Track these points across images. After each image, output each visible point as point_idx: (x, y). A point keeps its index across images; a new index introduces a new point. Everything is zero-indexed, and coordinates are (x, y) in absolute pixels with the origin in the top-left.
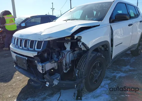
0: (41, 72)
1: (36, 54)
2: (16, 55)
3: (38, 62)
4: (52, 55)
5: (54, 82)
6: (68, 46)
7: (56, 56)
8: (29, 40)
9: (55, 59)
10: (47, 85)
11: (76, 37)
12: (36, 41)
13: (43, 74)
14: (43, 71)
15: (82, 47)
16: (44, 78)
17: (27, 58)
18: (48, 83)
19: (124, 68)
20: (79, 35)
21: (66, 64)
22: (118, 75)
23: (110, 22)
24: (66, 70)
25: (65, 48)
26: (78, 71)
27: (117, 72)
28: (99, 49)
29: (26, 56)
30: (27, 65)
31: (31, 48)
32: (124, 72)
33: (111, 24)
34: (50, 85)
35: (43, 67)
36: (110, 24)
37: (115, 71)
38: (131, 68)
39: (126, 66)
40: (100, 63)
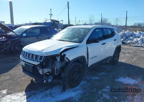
0: (41, 74)
1: (39, 63)
2: (25, 63)
3: (40, 68)
4: (48, 64)
5: (49, 80)
6: (58, 59)
7: (51, 65)
8: (35, 55)
9: (50, 66)
10: (44, 82)
11: (62, 54)
12: (39, 56)
13: (43, 75)
14: (42, 74)
15: (66, 60)
16: (43, 78)
17: (32, 66)
18: (45, 81)
19: (100, 74)
20: (65, 53)
21: (57, 70)
22: (94, 78)
23: (87, 43)
24: (57, 73)
25: (57, 60)
26: (64, 74)
27: (94, 76)
28: (80, 60)
29: (32, 64)
30: (33, 70)
31: (35, 59)
32: (98, 77)
33: (88, 45)
34: (46, 82)
35: (42, 71)
36: (86, 45)
37: (93, 75)
38: (104, 74)
39: (102, 72)
40: (79, 69)
